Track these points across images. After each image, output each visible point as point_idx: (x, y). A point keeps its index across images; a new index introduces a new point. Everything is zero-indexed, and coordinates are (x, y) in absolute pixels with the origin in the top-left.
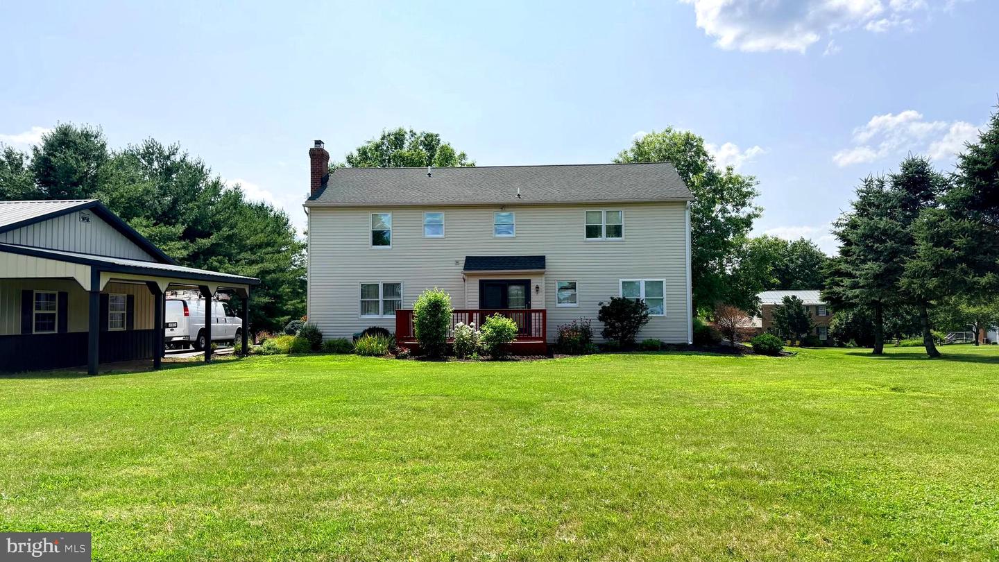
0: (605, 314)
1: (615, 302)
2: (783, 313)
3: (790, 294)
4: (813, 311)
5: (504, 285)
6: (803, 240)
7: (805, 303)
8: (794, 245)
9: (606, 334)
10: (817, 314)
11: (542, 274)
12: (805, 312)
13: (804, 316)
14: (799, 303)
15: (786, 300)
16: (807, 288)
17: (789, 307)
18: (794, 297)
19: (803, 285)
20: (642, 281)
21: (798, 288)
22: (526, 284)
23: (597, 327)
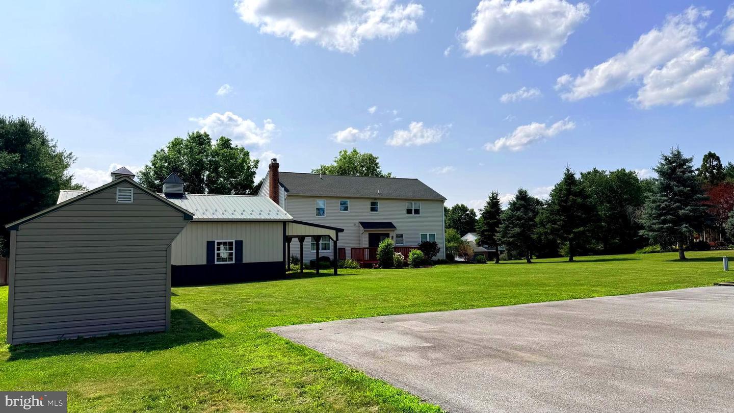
5: (377, 236)
11: (394, 231)
20: (428, 234)
22: (387, 235)
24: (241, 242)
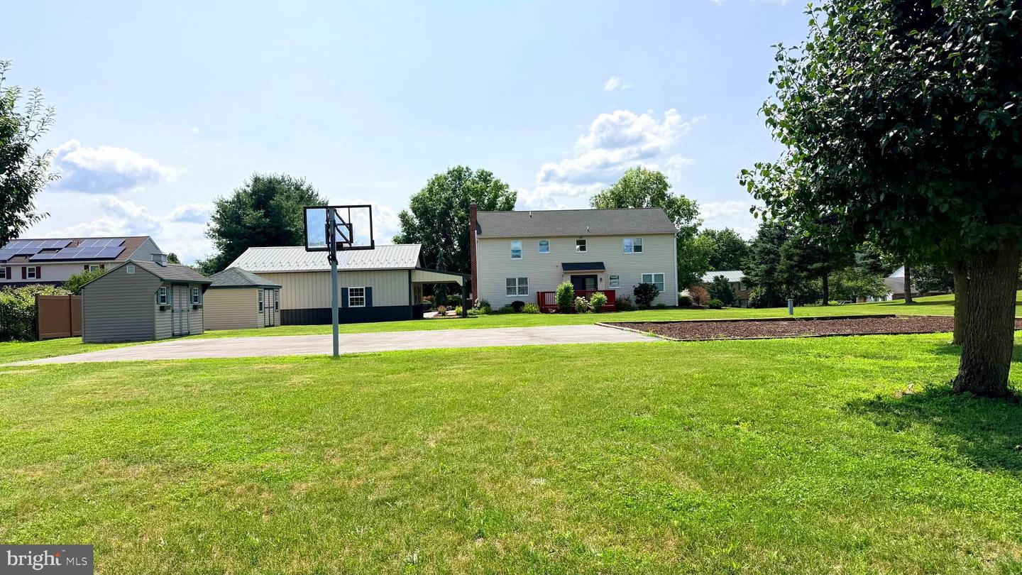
0: (637, 291)
1: (641, 286)
2: (714, 289)
3: (719, 274)
4: (736, 287)
5: (584, 278)
6: (727, 230)
7: (730, 281)
8: (721, 234)
9: (637, 301)
10: (739, 289)
11: (603, 272)
12: (730, 288)
13: (730, 291)
14: (726, 281)
15: (716, 279)
16: (730, 269)
17: (718, 284)
18: (722, 277)
19: (727, 266)
20: (653, 274)
21: (724, 269)
22: (595, 277)
23: (633, 298)
24: (371, 288)
